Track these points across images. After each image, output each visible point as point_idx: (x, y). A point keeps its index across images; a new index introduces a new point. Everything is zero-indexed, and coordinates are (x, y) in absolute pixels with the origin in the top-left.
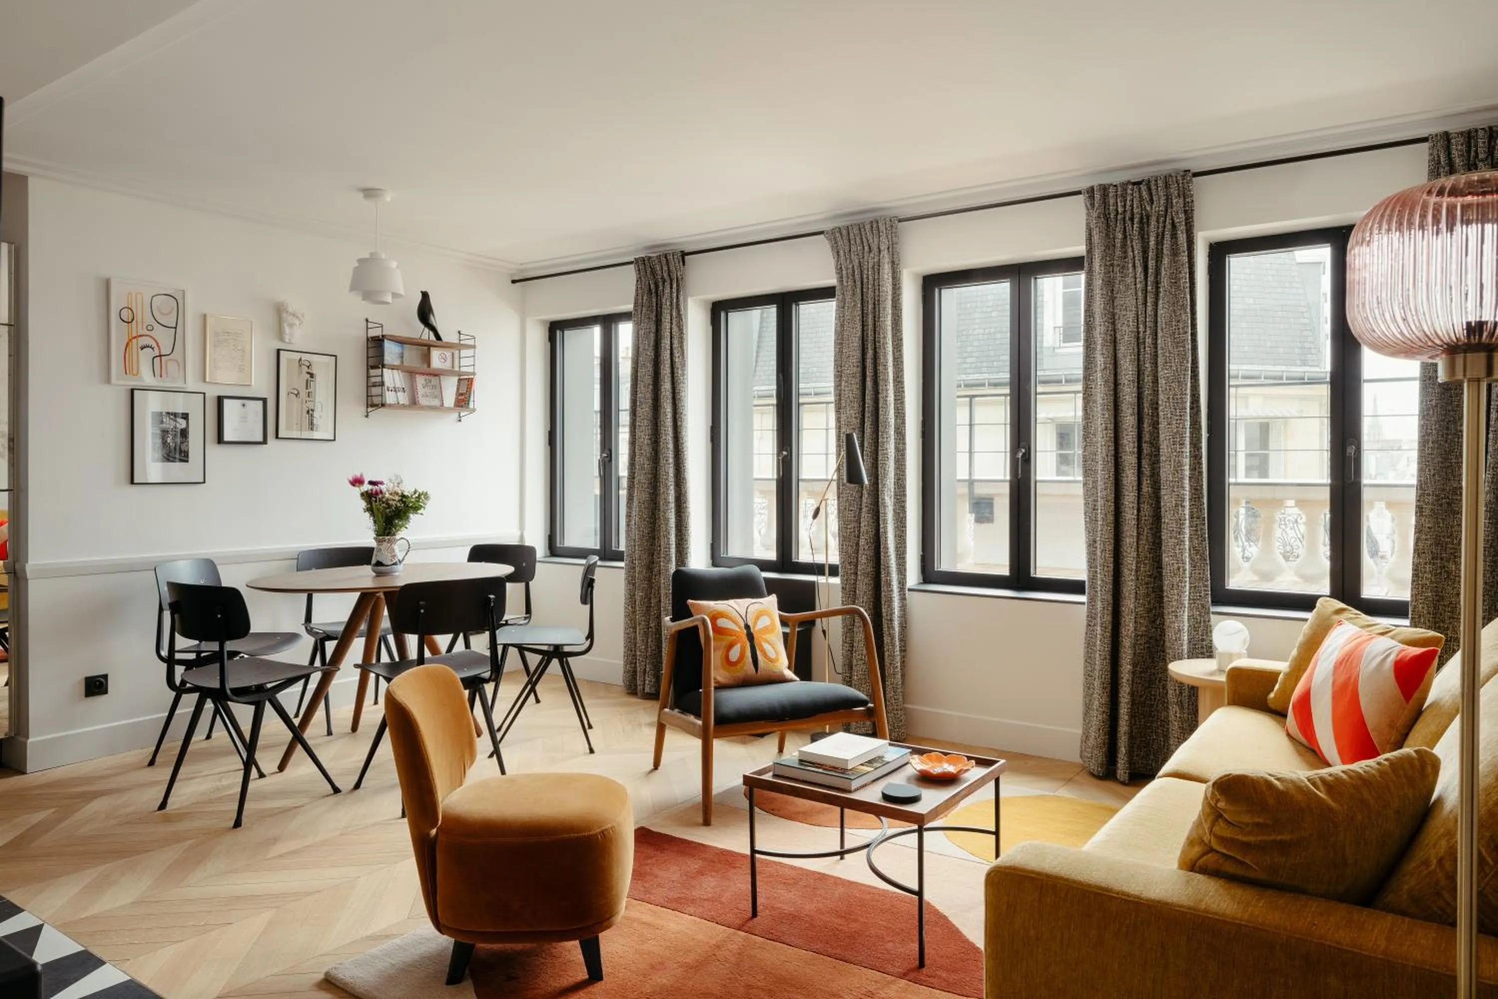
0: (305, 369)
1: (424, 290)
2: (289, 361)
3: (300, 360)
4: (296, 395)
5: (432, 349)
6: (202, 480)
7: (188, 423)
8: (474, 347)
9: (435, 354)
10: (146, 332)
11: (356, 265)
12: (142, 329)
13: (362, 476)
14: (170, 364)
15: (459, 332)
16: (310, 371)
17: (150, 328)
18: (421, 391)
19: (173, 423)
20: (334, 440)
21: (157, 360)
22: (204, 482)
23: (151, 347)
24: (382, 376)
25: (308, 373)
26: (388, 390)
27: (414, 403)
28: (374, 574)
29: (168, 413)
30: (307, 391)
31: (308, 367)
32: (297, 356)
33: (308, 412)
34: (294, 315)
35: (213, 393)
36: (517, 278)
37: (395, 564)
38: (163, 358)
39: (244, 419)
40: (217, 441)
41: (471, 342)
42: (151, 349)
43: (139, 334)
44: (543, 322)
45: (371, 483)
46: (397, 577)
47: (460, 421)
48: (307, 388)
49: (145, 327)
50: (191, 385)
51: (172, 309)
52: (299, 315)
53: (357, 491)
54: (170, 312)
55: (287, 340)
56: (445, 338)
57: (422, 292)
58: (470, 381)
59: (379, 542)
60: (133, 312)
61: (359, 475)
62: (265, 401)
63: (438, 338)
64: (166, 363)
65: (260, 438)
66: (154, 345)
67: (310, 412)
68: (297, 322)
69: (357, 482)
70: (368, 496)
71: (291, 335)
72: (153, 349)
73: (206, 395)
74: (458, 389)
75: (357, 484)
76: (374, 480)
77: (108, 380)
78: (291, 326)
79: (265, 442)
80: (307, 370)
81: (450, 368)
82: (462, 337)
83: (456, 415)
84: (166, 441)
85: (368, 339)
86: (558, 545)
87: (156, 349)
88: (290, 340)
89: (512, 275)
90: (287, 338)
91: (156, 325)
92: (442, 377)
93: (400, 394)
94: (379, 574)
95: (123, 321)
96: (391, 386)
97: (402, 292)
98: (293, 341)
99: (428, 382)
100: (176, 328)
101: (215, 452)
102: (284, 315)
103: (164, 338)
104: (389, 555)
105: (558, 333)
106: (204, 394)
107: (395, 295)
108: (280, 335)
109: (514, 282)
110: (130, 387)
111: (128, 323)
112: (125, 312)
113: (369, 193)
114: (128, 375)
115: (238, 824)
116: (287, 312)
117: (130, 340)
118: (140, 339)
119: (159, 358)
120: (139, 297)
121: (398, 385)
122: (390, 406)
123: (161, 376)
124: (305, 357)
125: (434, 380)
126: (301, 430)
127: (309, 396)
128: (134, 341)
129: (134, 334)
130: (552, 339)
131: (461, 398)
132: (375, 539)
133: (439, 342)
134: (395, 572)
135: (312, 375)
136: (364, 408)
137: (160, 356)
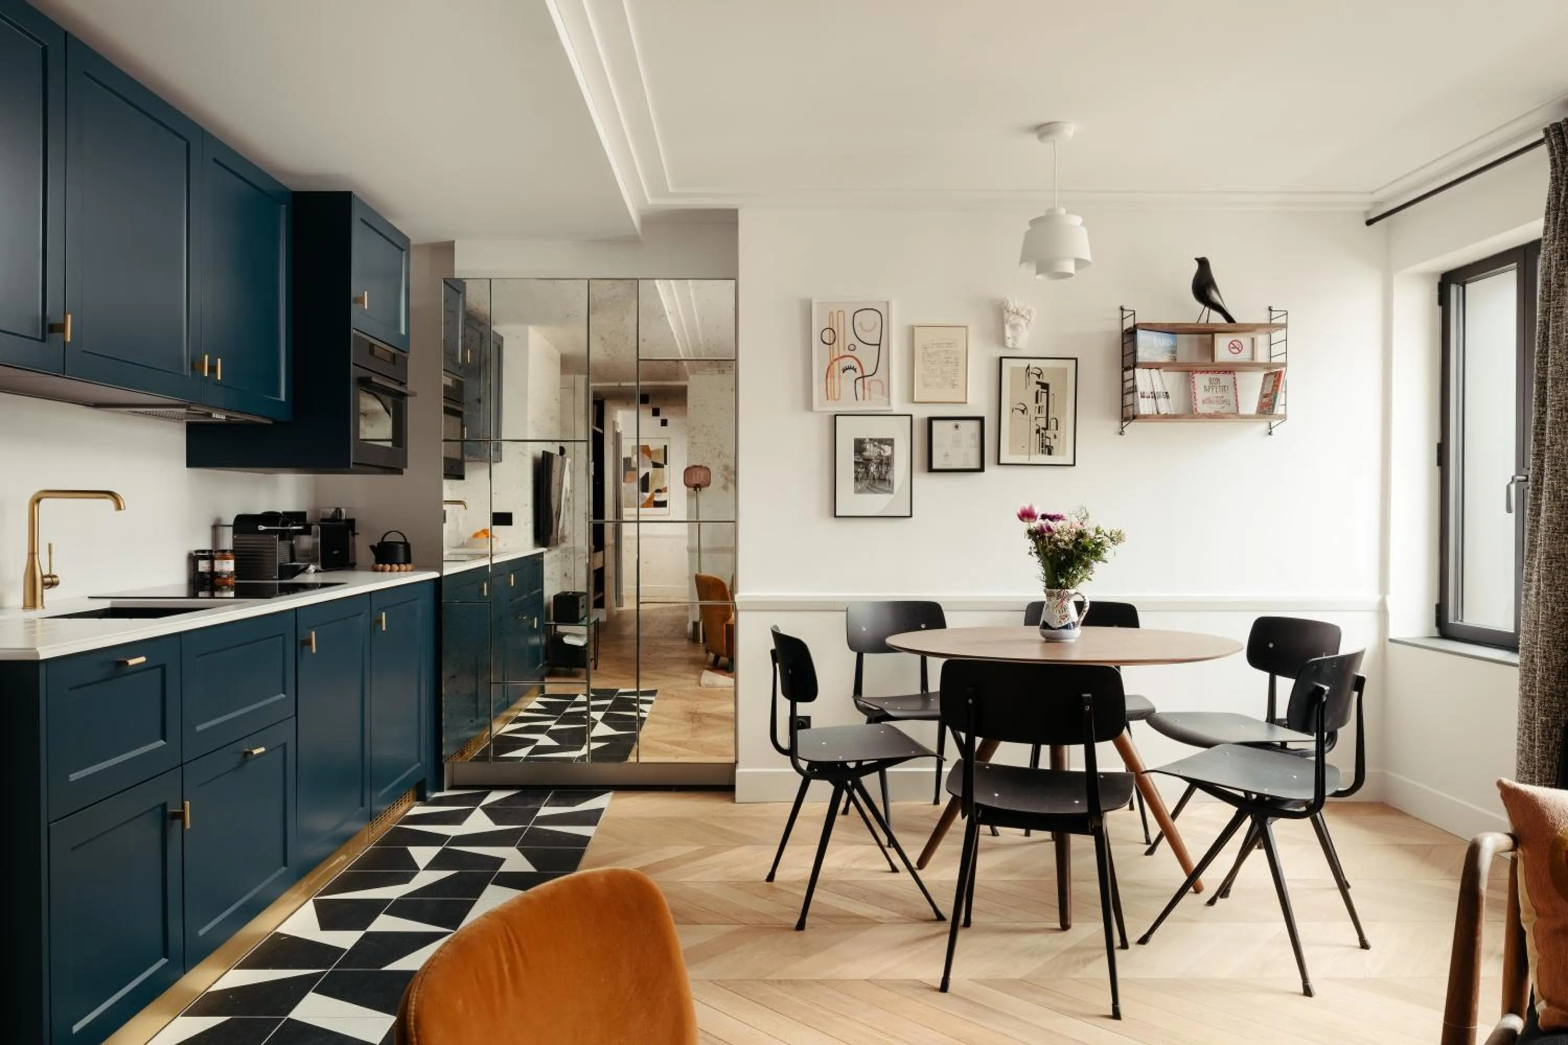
0: (1034, 378)
1: (1199, 256)
2: (1013, 369)
3: (1028, 368)
4: (1023, 411)
5: (1216, 335)
6: (908, 514)
7: (893, 450)
8: (1284, 326)
9: (1222, 343)
10: (848, 353)
11: (1028, 228)
12: (844, 349)
13: (1031, 508)
14: (873, 384)
15: (1270, 309)
16: (1040, 380)
17: (852, 347)
18: (1201, 394)
19: (877, 450)
20: (1074, 465)
21: (860, 382)
22: (911, 516)
23: (853, 368)
24: (1134, 379)
25: (1038, 383)
26: (1143, 397)
27: (1189, 413)
28: (1044, 639)
29: (871, 439)
30: (1037, 406)
31: (1039, 376)
32: (1025, 363)
33: (1038, 431)
34: (1017, 313)
35: (921, 413)
36: (1372, 217)
37: (1066, 627)
38: (866, 379)
39: (957, 442)
40: (927, 469)
41: (1282, 320)
42: (853, 371)
43: (841, 355)
44: (1426, 275)
45: (1044, 517)
46: (1070, 645)
47: (1270, 434)
48: (1037, 402)
49: (847, 349)
50: (896, 408)
51: (875, 324)
52: (1023, 313)
53: (1025, 526)
54: (874, 328)
55: (1010, 345)
56: (1238, 319)
57: (1197, 259)
58: (1278, 375)
59: (1049, 595)
60: (834, 333)
61: (1027, 506)
62: (981, 420)
63: (1229, 319)
64: (869, 383)
65: (975, 464)
66: (857, 366)
67: (1042, 431)
68: (1023, 322)
69: (1027, 515)
70: (1036, 535)
71: (1015, 338)
72: (855, 370)
73: (914, 418)
74: (1263, 388)
75: (1025, 519)
76: (1050, 512)
77: (809, 406)
78: (1014, 327)
79: (982, 469)
80: (1036, 379)
81: (1250, 361)
82: (1274, 314)
83: (1265, 426)
84: (869, 470)
85: (1123, 334)
86: (1451, 620)
87: (859, 370)
88: (1013, 344)
89: (1367, 213)
90: (1009, 343)
91: (859, 345)
92: (1238, 375)
93: (1162, 401)
94: (1050, 640)
95: (824, 343)
96: (1148, 391)
97: (1088, 257)
98: (1018, 345)
99: (1213, 384)
100: (879, 345)
101: (923, 481)
102: (1006, 314)
103: (867, 356)
104: (1058, 615)
105: (1453, 289)
106: (911, 416)
107: (1080, 263)
108: (1002, 341)
109: (1369, 223)
110: (834, 414)
111: (830, 344)
112: (826, 333)
113: (1044, 130)
114: (830, 401)
115: (801, 926)
116: (1008, 312)
117: (832, 363)
118: (841, 360)
119: (861, 379)
120: (841, 315)
121: (1159, 389)
122: (1146, 417)
123: (864, 399)
124: (1034, 364)
125: (1225, 379)
126: (1029, 455)
127: (1039, 412)
128: (836, 363)
129: (836, 356)
130: (1443, 300)
131: (1265, 400)
132: (1045, 591)
133: (1232, 324)
134: (1066, 638)
135: (1045, 386)
136: (1117, 424)
137: (863, 377)
